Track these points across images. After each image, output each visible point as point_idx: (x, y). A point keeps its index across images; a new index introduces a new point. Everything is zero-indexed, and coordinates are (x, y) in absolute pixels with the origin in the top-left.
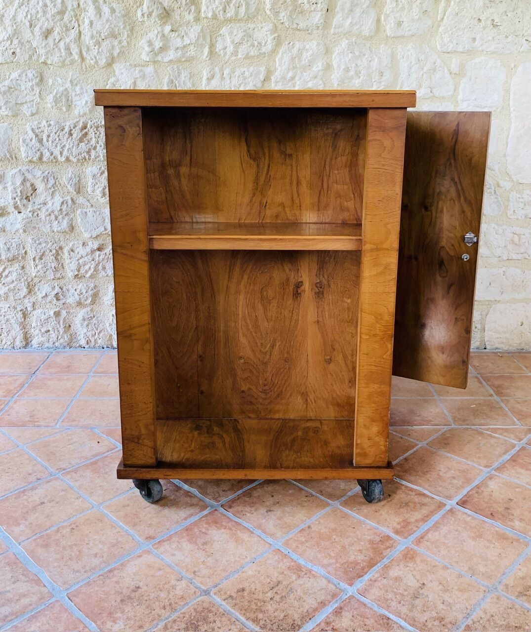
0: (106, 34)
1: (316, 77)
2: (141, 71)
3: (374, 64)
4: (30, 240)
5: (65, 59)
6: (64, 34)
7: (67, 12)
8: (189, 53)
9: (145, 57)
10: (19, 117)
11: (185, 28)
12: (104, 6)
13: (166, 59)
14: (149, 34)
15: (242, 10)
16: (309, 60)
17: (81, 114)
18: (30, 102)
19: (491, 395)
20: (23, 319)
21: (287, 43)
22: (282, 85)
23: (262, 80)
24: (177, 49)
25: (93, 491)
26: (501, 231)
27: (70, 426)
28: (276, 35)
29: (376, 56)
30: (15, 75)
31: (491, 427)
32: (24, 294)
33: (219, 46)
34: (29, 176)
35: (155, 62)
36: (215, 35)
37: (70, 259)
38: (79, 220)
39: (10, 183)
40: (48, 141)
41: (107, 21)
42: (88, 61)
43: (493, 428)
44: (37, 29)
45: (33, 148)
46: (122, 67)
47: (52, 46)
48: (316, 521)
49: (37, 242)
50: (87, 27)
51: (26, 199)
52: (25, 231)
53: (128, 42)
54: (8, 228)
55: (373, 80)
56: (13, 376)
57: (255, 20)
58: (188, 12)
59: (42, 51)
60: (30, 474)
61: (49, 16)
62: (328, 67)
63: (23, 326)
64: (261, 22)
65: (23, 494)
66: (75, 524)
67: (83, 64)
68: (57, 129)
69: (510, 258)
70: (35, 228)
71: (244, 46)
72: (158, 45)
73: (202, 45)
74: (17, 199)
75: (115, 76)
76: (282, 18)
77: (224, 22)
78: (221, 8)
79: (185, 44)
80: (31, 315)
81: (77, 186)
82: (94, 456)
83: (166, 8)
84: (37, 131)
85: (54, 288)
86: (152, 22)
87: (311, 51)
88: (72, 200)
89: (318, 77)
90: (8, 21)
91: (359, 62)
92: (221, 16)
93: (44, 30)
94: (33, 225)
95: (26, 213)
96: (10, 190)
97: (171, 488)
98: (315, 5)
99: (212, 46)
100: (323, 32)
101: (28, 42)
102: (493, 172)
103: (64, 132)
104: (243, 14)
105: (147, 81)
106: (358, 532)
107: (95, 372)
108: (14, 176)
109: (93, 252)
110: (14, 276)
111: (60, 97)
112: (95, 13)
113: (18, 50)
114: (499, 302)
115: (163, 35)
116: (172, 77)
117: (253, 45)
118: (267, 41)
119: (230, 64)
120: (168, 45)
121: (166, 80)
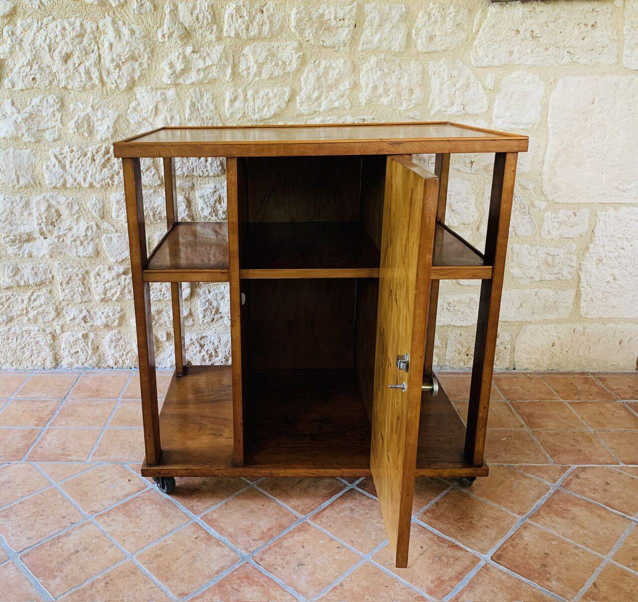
0: (126, 57)
1: (342, 96)
2: (162, 94)
3: (404, 82)
4: (56, 264)
5: (86, 84)
6: (84, 58)
7: (86, 35)
8: (211, 74)
9: (166, 80)
10: (41, 144)
11: (207, 48)
12: (123, 28)
13: (188, 82)
14: (170, 56)
15: (266, 28)
16: (335, 80)
17: (103, 139)
18: (52, 128)
19: (522, 426)
20: (52, 341)
21: (312, 62)
22: (308, 105)
23: (287, 100)
24: (199, 70)
25: (126, 538)
26: (534, 252)
27: (101, 460)
28: (301, 53)
29: (406, 72)
30: (36, 101)
31: (523, 464)
32: (52, 317)
33: (242, 67)
34: (53, 202)
35: (176, 85)
36: (238, 55)
37: (97, 283)
38: (105, 245)
39: (35, 210)
40: (71, 167)
41: (127, 43)
42: (109, 85)
43: (525, 466)
44: (56, 54)
45: (56, 174)
46: (143, 91)
47: (72, 71)
48: (348, 577)
49: (64, 267)
50: (106, 51)
51: (51, 224)
52: (51, 256)
53: (148, 65)
54: (35, 253)
55: (403, 98)
56: (45, 401)
57: (279, 37)
58: (210, 31)
59: (62, 76)
60: (64, 517)
61: (68, 39)
62: (355, 86)
63: (53, 347)
64: (286, 40)
65: (57, 541)
66: (108, 577)
67: (104, 88)
68: (80, 154)
69: (542, 279)
70: (60, 253)
71: (267, 67)
72: (179, 67)
73: (224, 65)
74: (42, 225)
75: (136, 99)
76: (307, 35)
77: (247, 41)
78: (244, 27)
79: (207, 65)
80: (60, 337)
81: (102, 211)
82: (125, 496)
83: (187, 28)
84: (60, 157)
85: (81, 311)
86: (173, 43)
87: (338, 69)
88: (97, 225)
89: (345, 96)
90: (27, 45)
91: (388, 80)
92: (244, 35)
93: (63, 54)
94: (59, 250)
95: (52, 239)
96: (35, 217)
97: (202, 535)
98: (342, 22)
99: (235, 66)
100: (351, 49)
101: (48, 66)
102: (527, 191)
103: (87, 158)
104: (267, 32)
106: (391, 592)
107: (124, 397)
108: (38, 203)
109: (118, 276)
110: (42, 300)
111: (82, 122)
112: (114, 35)
113: (38, 76)
114: (530, 323)
115: (185, 57)
116: (194, 100)
117: (277, 65)
118: (292, 59)
119: (254, 85)
120: (189, 67)
121: (188, 103)
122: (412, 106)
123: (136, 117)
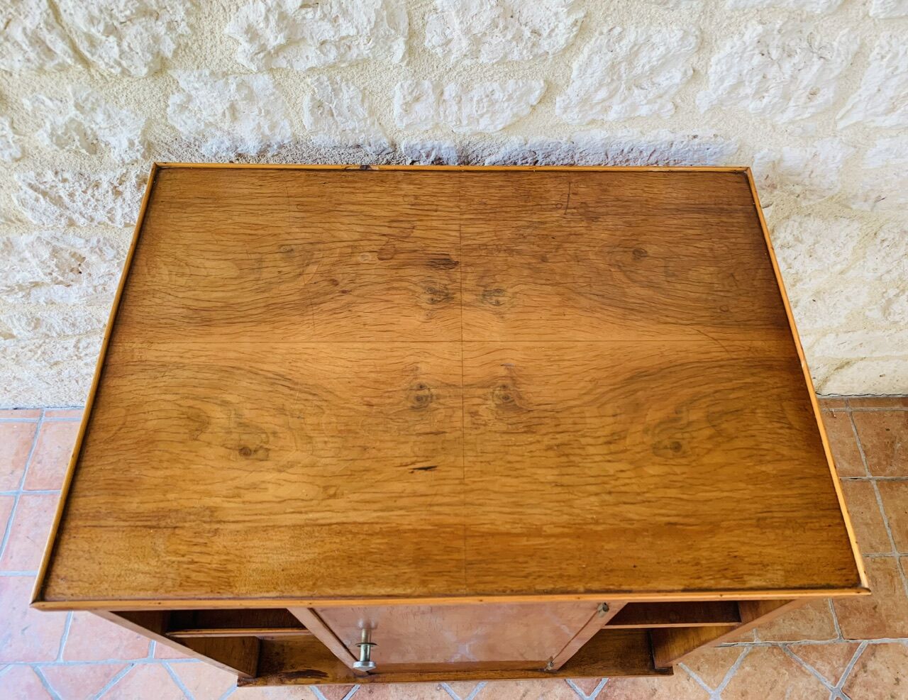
0: (128, 11)
1: (660, 98)
2: (241, 85)
3: (807, 77)
5: (42, 64)
8: (355, 51)
9: (244, 62)
13: (300, 66)
14: (244, 9)
16: (652, 66)
17: (127, 161)
21: (605, 30)
22: (579, 111)
23: (535, 103)
24: (323, 43)
28: (581, 14)
31: (803, 643)
33: (432, 40)
34: (62, 245)
35: (272, 70)
36: (422, 10)
39: (28, 254)
40: (73, 201)
42: (102, 68)
45: (48, 213)
46: (192, 77)
51: (72, 271)
52: (90, 305)
53: (191, 26)
62: (695, 76)
67: (93, 71)
68: (84, 185)
71: (494, 42)
72: (273, 38)
73: (387, 36)
74: (54, 274)
75: (180, 90)
79: (343, 33)
84: (42, 187)
87: (662, 49)
89: (666, 97)
91: (772, 72)
96: (33, 262)
99: (412, 35)
103: (102, 190)
105: (261, 104)
108: (31, 246)
111: (66, 134)
115: (283, 16)
116: (318, 98)
117: (518, 37)
118: (557, 26)
119: (459, 74)
120: (299, 36)
121: (306, 101)
122: (807, 115)
123: (189, 122)
